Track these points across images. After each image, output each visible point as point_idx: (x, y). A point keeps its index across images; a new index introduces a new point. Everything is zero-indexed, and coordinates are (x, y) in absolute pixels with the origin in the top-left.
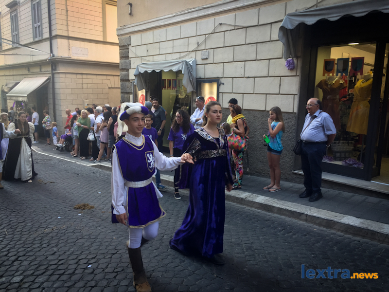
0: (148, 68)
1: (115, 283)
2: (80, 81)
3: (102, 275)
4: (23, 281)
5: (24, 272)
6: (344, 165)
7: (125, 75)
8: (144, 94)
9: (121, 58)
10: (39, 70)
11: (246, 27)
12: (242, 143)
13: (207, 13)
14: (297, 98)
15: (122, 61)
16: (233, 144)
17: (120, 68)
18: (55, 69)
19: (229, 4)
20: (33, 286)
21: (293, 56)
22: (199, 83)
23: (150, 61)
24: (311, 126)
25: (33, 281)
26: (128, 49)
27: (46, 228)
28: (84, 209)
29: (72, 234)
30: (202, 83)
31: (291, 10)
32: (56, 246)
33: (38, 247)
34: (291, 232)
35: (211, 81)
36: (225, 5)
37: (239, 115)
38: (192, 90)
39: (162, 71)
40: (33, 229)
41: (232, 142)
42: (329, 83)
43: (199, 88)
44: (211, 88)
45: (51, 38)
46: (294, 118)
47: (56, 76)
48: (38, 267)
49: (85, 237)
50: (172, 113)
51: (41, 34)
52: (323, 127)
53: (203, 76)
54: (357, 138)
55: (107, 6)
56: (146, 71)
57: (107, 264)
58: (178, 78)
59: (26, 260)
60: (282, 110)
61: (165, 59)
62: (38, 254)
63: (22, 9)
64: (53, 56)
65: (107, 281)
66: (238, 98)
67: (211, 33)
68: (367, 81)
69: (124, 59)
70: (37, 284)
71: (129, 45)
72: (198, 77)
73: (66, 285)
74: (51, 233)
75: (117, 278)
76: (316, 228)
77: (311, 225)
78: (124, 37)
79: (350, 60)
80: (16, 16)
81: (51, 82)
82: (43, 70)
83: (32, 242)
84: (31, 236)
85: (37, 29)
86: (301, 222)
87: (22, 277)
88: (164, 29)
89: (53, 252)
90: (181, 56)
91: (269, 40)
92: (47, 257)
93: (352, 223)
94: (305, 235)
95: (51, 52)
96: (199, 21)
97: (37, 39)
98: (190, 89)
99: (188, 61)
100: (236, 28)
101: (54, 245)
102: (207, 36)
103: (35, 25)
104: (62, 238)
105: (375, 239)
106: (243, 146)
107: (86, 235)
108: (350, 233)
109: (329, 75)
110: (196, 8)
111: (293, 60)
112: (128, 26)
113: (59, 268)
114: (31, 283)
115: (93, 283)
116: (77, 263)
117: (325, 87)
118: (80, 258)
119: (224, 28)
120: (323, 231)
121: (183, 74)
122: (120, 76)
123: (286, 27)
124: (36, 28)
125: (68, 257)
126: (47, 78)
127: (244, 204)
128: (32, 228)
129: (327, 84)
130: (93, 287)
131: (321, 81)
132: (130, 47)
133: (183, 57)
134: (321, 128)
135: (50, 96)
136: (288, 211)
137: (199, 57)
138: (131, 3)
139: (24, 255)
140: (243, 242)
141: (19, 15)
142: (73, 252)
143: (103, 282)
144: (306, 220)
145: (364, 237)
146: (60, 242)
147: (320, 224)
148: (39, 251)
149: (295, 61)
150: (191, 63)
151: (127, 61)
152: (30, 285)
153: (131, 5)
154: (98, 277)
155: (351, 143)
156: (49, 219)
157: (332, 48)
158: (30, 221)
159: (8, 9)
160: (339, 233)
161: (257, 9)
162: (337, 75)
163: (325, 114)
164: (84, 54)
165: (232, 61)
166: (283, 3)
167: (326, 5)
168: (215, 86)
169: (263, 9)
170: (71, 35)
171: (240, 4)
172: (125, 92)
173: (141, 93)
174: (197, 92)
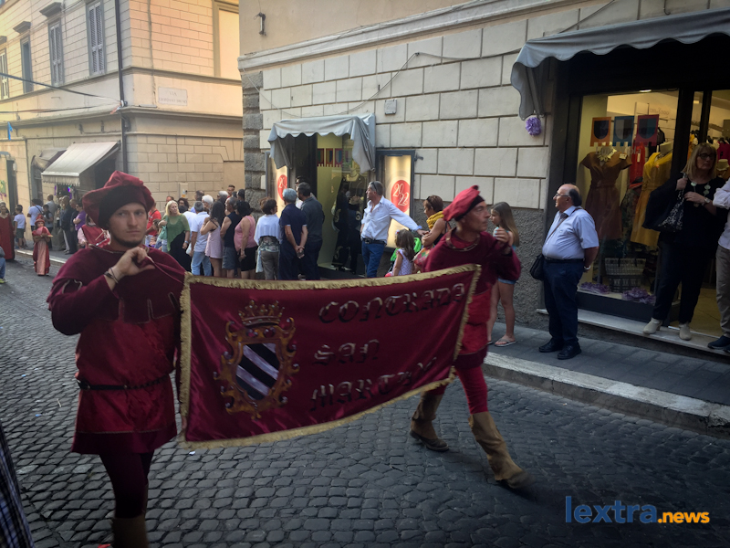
0: (292, 129)
1: (234, 474)
2: (173, 149)
3: (214, 464)
6: (626, 299)
7: (252, 141)
8: (286, 174)
9: (246, 109)
10: (99, 130)
11: (461, 61)
13: (394, 35)
14: (545, 184)
15: (248, 116)
17: (245, 127)
18: (129, 129)
19: (432, 20)
21: (539, 111)
22: (380, 157)
23: (296, 117)
24: (558, 233)
26: (258, 94)
30: (386, 157)
31: (535, 35)
34: (524, 408)
35: (400, 152)
36: (425, 22)
37: (440, 213)
38: (368, 168)
39: (316, 135)
42: (602, 159)
43: (380, 165)
45: (122, 72)
46: (540, 219)
47: (130, 140)
51: (104, 64)
53: (387, 145)
55: (221, 13)
56: (289, 135)
61: (322, 114)
63: (69, 17)
64: (125, 105)
65: (222, 472)
66: (447, 183)
67: (401, 70)
68: (664, 155)
69: (251, 111)
71: (259, 88)
72: (379, 146)
73: (159, 477)
75: (237, 467)
76: (567, 402)
77: (560, 397)
78: (250, 73)
79: (636, 121)
80: (59, 30)
81: (122, 150)
82: (107, 129)
85: (97, 55)
86: (544, 393)
87: (89, 466)
88: (320, 61)
90: (350, 108)
91: (498, 83)
93: (624, 394)
94: (547, 413)
95: (122, 97)
96: (381, 48)
97: (97, 74)
98: (364, 167)
99: (361, 117)
100: (444, 61)
102: (394, 74)
103: (94, 49)
105: (661, 419)
108: (621, 411)
110: (375, 25)
111: (538, 118)
112: (258, 54)
115: (201, 475)
116: (174, 447)
117: (594, 165)
119: (423, 62)
120: (578, 406)
121: (353, 141)
122: (244, 142)
123: (525, 64)
124: (94, 53)
126: (114, 143)
129: (598, 161)
130: (200, 480)
131: (588, 155)
132: (261, 92)
133: (353, 110)
136: (522, 374)
137: (381, 110)
138: (263, 13)
141: (63, 30)
143: (215, 472)
144: (552, 390)
145: (642, 416)
147: (573, 397)
149: (542, 120)
150: (366, 120)
151: (257, 115)
153: (263, 16)
154: (207, 467)
157: (609, 97)
159: (44, 18)
160: (605, 410)
161: (480, 30)
164: (180, 101)
165: (437, 118)
166: (522, 20)
167: (594, 26)
168: (408, 162)
169: (490, 29)
170: (158, 66)
171: (450, 21)
172: (251, 171)
173: (281, 173)
174: (376, 172)
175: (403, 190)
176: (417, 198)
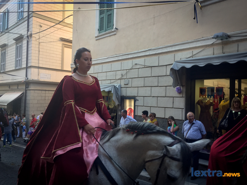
10: (17, 88)
11: (152, 67)
13: (127, 57)
14: (184, 111)
18: (28, 87)
19: (141, 53)
21: (180, 85)
22: (122, 99)
30: (124, 99)
31: (178, 59)
35: (130, 98)
38: (118, 103)
42: (204, 102)
43: (122, 102)
44: (130, 102)
45: (27, 68)
47: (28, 92)
51: (20, 65)
53: (125, 95)
55: (65, 49)
58: (110, 95)
63: (9, 49)
64: (27, 79)
67: (130, 69)
72: (122, 95)
80: (5, 53)
81: (24, 95)
82: (19, 87)
85: (18, 61)
88: (101, 65)
91: (165, 75)
95: (26, 76)
96: (123, 62)
97: (17, 68)
99: (115, 85)
100: (145, 67)
102: (128, 70)
103: (17, 59)
110: (121, 54)
111: (180, 87)
117: (201, 104)
119: (138, 67)
123: (174, 69)
131: (199, 101)
133: (112, 83)
134: (199, 131)
135: (23, 105)
137: (123, 83)
141: (7, 53)
149: (182, 88)
150: (117, 86)
157: (205, 80)
159: (0, 48)
161: (158, 57)
164: (48, 78)
165: (143, 86)
166: (173, 54)
167: (198, 57)
168: (133, 101)
169: (161, 57)
170: (40, 66)
171: (147, 53)
174: (121, 105)
175: (131, 112)
176: (136, 115)
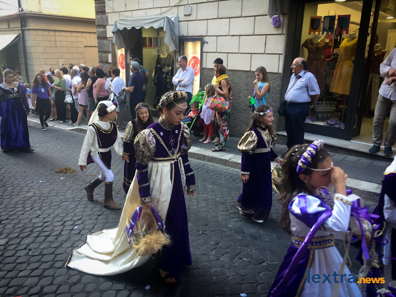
0: (127, 25)
2: (53, 38)
4: (8, 244)
5: (9, 234)
6: (326, 125)
7: (102, 32)
8: (124, 54)
9: (97, 13)
10: (6, 27)
12: (226, 104)
14: (282, 58)
15: (99, 17)
16: (217, 106)
17: (97, 24)
18: (25, 26)
20: (19, 247)
21: (280, 13)
22: (182, 42)
23: (128, 17)
24: (296, 87)
25: (18, 243)
26: (104, 3)
27: (28, 192)
28: (65, 173)
29: (56, 197)
30: (185, 42)
32: (40, 209)
33: (21, 211)
35: (194, 39)
37: (223, 75)
38: (174, 49)
39: (142, 28)
40: (14, 194)
41: (216, 104)
42: (315, 42)
43: (182, 47)
44: (195, 47)
46: (279, 79)
47: (26, 33)
48: (23, 230)
49: (69, 200)
50: (153, 74)
52: (307, 87)
53: (185, 34)
54: (340, 99)
56: (125, 28)
57: (94, 225)
58: (159, 36)
59: (9, 223)
60: (268, 71)
61: (145, 15)
62: (22, 217)
64: (22, 11)
66: (223, 57)
68: (352, 40)
69: (100, 14)
70: (22, 246)
72: (181, 35)
73: (53, 245)
74: (33, 196)
79: (337, 18)
81: (21, 39)
82: (11, 26)
83: (15, 206)
84: (12, 200)
87: (6, 240)
89: (38, 215)
90: (163, 11)
92: (31, 220)
95: (20, 6)
98: (172, 48)
99: (170, 17)
101: (38, 208)
104: (45, 201)
106: (227, 107)
107: (70, 198)
109: (314, 34)
111: (279, 17)
113: (44, 230)
114: (17, 245)
115: (80, 243)
116: (62, 225)
117: (310, 46)
118: (65, 220)
121: (165, 32)
122: (97, 34)
125: (53, 219)
126: (16, 35)
127: (228, 166)
128: (13, 192)
129: (312, 43)
131: (307, 40)
132: (107, 2)
133: (164, 13)
134: (305, 89)
135: (21, 55)
137: (182, 12)
139: (7, 219)
140: (227, 201)
142: (57, 215)
146: (44, 205)
148: (22, 214)
149: (281, 18)
150: (173, 19)
151: (104, 16)
152: (16, 247)
155: (334, 104)
156: (30, 183)
157: (319, 5)
158: (10, 185)
162: (323, 33)
163: (309, 75)
164: (56, 9)
165: (216, 17)
168: (199, 44)
172: (102, 51)
173: (120, 52)
174: (179, 52)
175: (196, 63)
176: (205, 67)
